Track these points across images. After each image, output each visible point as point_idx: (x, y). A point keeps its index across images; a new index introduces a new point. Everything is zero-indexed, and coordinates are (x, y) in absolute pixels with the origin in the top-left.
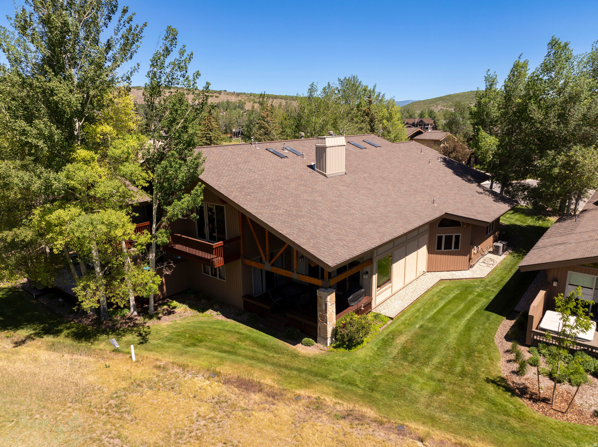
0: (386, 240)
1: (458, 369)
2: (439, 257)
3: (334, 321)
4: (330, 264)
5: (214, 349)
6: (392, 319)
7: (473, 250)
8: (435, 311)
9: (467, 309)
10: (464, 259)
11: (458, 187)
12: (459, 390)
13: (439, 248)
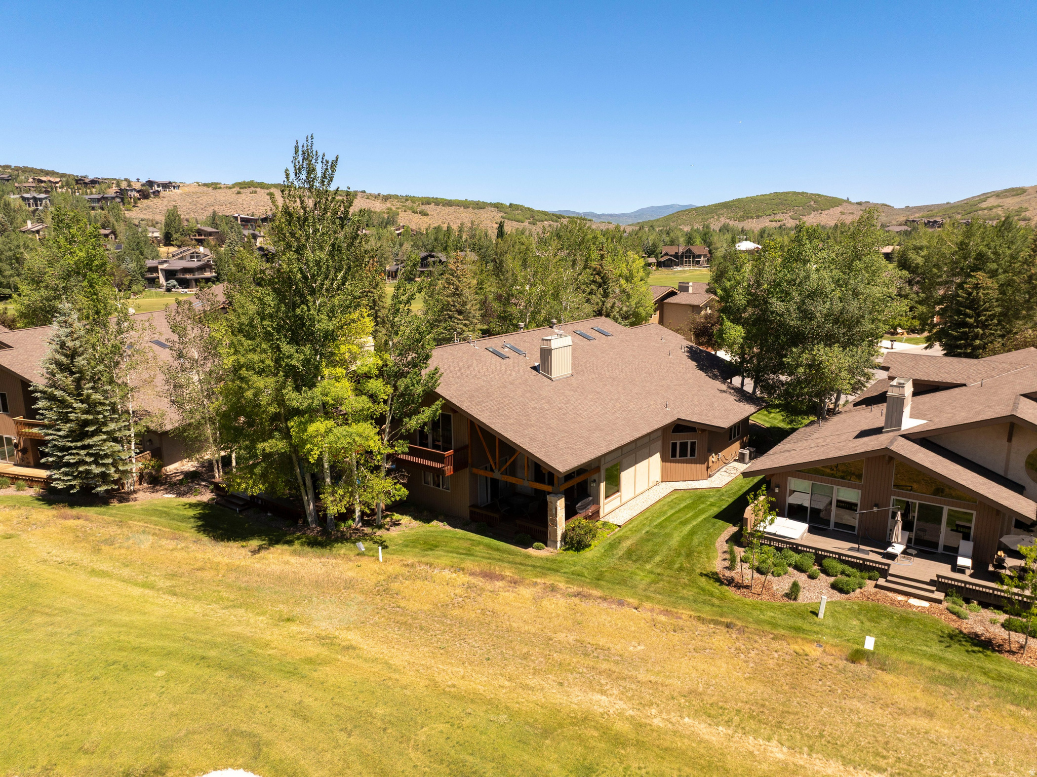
0: (612, 448)
1: (677, 566)
2: (674, 465)
3: (564, 525)
4: (560, 470)
5: (451, 552)
6: (620, 526)
7: (711, 457)
8: (663, 518)
9: (695, 517)
10: (702, 467)
11: (699, 386)
12: (675, 581)
13: (674, 455)
